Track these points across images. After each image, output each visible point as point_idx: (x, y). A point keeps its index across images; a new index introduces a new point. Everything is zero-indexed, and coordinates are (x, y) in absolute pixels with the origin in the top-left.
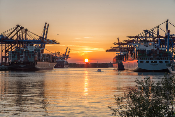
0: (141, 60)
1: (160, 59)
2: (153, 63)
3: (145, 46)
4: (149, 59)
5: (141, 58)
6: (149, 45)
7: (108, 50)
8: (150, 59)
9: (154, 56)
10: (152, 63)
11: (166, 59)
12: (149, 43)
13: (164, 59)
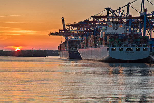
0: (113, 47)
1: (136, 46)
2: (128, 51)
3: (114, 28)
4: (123, 46)
5: (112, 45)
6: (118, 28)
7: (53, 33)
8: (125, 46)
9: (130, 42)
10: (126, 51)
11: (144, 46)
12: (118, 25)
13: (141, 46)
